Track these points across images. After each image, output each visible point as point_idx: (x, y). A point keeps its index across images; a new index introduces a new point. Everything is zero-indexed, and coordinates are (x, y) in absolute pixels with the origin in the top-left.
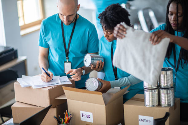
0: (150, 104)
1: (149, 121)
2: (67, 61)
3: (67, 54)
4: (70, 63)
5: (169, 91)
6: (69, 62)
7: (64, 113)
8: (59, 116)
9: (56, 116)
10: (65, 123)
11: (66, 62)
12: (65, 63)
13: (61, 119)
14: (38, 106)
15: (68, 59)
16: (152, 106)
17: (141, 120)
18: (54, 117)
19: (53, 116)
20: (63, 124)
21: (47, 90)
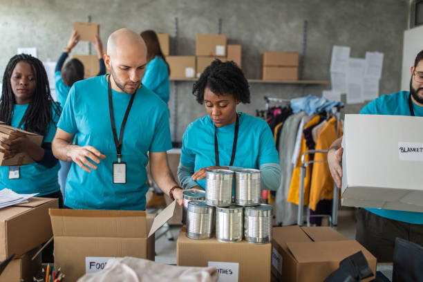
0: (229, 237)
1: (230, 271)
2: (119, 160)
3: (119, 149)
6: (122, 163)
7: (43, 270)
8: (35, 279)
11: (117, 163)
15: (121, 156)
16: (233, 240)
21: (4, 221)
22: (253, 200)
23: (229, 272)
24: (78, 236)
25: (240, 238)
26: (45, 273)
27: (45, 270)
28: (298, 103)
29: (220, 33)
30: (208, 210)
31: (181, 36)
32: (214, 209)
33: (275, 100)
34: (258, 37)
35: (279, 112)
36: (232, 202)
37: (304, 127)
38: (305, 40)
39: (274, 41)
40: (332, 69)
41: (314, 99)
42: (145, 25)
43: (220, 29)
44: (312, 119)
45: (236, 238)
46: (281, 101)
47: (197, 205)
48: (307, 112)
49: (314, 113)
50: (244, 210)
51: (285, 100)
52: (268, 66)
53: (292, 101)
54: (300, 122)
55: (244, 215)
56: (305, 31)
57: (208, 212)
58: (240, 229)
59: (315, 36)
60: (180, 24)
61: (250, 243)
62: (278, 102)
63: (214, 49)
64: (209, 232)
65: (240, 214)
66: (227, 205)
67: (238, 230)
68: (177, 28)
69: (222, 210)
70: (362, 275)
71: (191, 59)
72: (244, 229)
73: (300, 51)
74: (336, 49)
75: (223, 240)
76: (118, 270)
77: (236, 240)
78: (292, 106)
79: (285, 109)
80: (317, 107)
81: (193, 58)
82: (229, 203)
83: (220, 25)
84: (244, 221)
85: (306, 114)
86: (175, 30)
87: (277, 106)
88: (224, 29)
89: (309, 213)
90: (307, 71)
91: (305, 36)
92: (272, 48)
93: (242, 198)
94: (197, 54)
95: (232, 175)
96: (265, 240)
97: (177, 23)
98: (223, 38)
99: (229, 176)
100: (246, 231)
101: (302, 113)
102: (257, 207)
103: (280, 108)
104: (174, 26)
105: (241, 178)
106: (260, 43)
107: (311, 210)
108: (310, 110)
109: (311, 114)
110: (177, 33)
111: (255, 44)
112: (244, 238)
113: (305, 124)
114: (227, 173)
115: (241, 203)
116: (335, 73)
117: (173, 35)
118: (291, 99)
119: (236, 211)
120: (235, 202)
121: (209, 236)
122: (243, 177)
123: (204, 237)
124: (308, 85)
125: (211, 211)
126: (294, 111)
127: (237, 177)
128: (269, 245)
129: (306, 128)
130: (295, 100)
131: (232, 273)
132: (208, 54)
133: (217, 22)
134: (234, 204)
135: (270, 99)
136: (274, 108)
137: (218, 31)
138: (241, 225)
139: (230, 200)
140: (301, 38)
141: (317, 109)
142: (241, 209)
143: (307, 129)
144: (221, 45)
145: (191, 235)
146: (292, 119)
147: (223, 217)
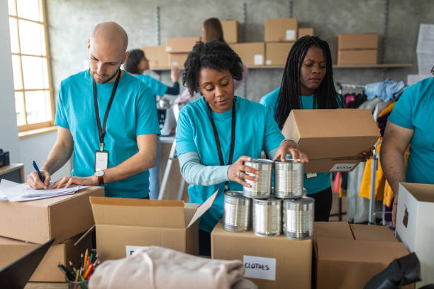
0: (265, 231)
3: (102, 137)
4: (106, 154)
5: (305, 206)
6: (104, 151)
7: (82, 256)
8: (71, 264)
9: (63, 262)
10: (83, 280)
11: (99, 151)
12: (98, 154)
13: (75, 270)
14: (24, 242)
16: (270, 234)
17: (247, 265)
18: (59, 266)
19: (58, 264)
20: (78, 281)
21: (47, 206)
22: (294, 192)
23: (265, 268)
24: (118, 225)
25: (278, 232)
26: (84, 258)
27: (84, 255)
28: (373, 89)
29: (291, 17)
30: (244, 202)
31: (249, 22)
32: (251, 200)
33: (349, 86)
34: (333, 19)
35: (352, 99)
36: (271, 193)
37: (378, 115)
38: (387, 19)
39: (351, 22)
40: (419, 51)
41: (391, 83)
42: (213, 13)
43: (291, 12)
44: (388, 106)
45: (273, 232)
46: (354, 86)
47: (235, 196)
48: (382, 98)
49: (390, 99)
50: (282, 203)
51: (359, 86)
52: (342, 50)
53: (366, 87)
54: (374, 109)
55: (282, 208)
56: (387, 9)
57: (244, 204)
58: (279, 222)
59: (398, 14)
60: (249, 10)
61: (289, 238)
62: (352, 88)
63: (285, 34)
64: (246, 225)
65: (278, 207)
66: (265, 197)
67: (277, 224)
68: (246, 14)
69: (258, 202)
70: (405, 279)
71: (260, 45)
72: (282, 223)
73: (381, 31)
74: (422, 26)
75: (259, 233)
76: (138, 259)
77: (274, 235)
78: (366, 93)
79: (359, 95)
80: (393, 92)
81: (262, 44)
82: (268, 194)
83: (291, 8)
84: (282, 215)
85: (382, 101)
86: (244, 16)
87: (351, 93)
88: (296, 12)
89: (384, 209)
90: (389, 53)
91: (387, 14)
92: (349, 29)
93: (282, 190)
94: (266, 39)
95: (271, 165)
96: (305, 235)
97: (245, 9)
98: (294, 22)
99: (267, 166)
100: (284, 225)
101: (377, 99)
102: (297, 199)
103: (354, 94)
104: (243, 11)
105: (281, 169)
106: (335, 25)
107: (386, 206)
108: (386, 96)
109: (387, 100)
110: (246, 19)
111: (330, 26)
112: (282, 233)
113: (379, 112)
114: (266, 163)
115: (281, 196)
116: (422, 54)
117: (242, 21)
118: (365, 85)
119: (273, 203)
120: (274, 194)
121: (246, 229)
122: (283, 167)
123: (241, 229)
124: (390, 69)
125: (247, 202)
126: (368, 98)
127: (276, 168)
128: (309, 241)
129: (380, 115)
130: (371, 85)
131: (268, 269)
132: (278, 40)
133: (288, 5)
134: (273, 195)
135: (343, 85)
136: (347, 95)
137: (289, 15)
138: (279, 218)
139: (269, 192)
140: (382, 16)
141: (394, 94)
142: (279, 202)
143: (381, 117)
144: (291, 29)
145: (227, 227)
146: (365, 106)
147: (260, 209)
